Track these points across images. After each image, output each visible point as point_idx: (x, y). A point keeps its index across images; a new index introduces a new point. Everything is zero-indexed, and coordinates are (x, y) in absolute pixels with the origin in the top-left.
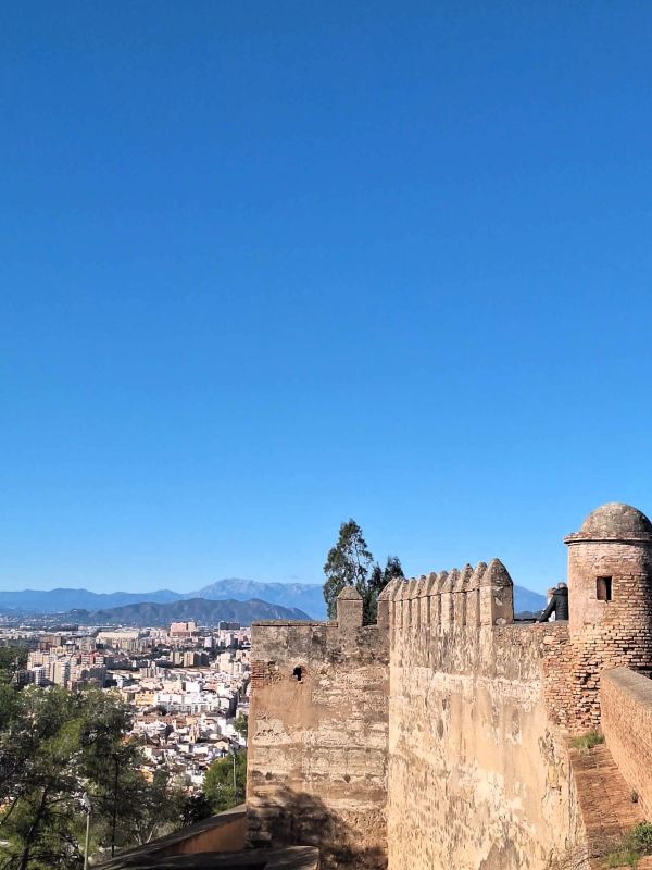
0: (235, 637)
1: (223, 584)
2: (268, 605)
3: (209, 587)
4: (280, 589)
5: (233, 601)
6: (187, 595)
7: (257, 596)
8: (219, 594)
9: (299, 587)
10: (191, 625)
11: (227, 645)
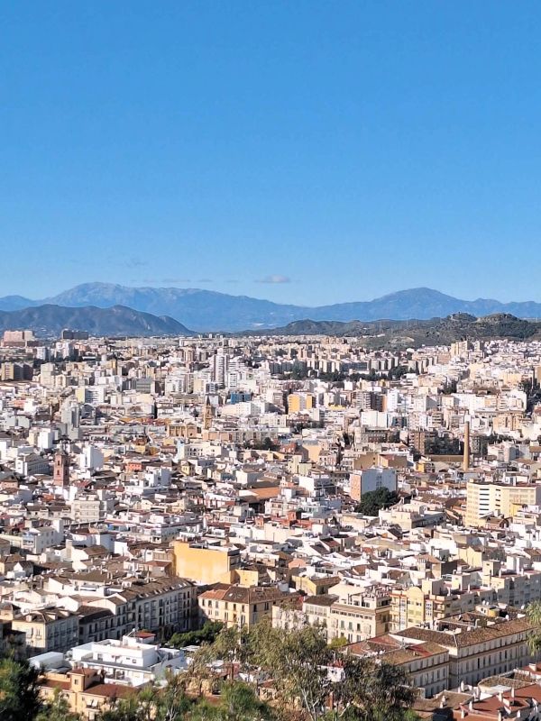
0: (77, 347)
1: (83, 289)
2: (135, 313)
3: (68, 292)
4: (150, 295)
5: (93, 308)
6: (41, 301)
7: (125, 303)
8: (79, 300)
9: (174, 291)
10: (28, 333)
11: (64, 356)
